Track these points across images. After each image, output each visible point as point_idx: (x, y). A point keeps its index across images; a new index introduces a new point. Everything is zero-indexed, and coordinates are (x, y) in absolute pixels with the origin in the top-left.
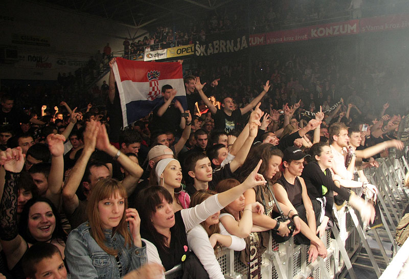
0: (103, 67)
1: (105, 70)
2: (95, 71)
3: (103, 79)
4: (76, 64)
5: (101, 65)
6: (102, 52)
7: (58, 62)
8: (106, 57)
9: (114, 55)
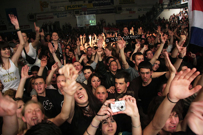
0: (159, 10)
1: (160, 11)
2: (155, 12)
3: (159, 16)
4: (146, 10)
5: (158, 9)
6: (158, 3)
7: (138, 10)
8: (160, 5)
9: (165, 3)
